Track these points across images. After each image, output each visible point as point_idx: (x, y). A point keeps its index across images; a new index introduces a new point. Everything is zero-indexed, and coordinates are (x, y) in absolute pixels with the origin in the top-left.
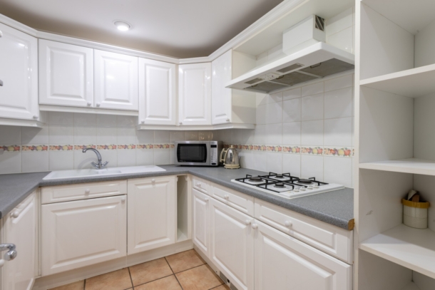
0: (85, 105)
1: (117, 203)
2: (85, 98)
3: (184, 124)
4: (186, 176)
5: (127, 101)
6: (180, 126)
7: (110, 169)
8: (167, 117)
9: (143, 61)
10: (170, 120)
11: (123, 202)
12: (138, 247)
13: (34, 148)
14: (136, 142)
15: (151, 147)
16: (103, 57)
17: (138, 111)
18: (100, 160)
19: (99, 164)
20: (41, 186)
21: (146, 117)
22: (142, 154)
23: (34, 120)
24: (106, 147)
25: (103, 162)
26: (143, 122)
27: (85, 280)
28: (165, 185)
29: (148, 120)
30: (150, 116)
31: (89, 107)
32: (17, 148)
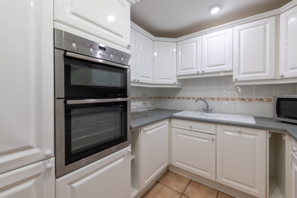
0: (196, 73)
1: (209, 139)
2: (196, 69)
3: (286, 76)
4: (284, 135)
5: (223, 65)
6: (281, 79)
7: (213, 114)
8: (263, 72)
9: (237, 28)
10: (267, 74)
11: (213, 140)
12: (224, 180)
13: (179, 98)
14: (236, 96)
15: (250, 100)
16: (207, 38)
17: (231, 71)
18: (208, 107)
19: (207, 110)
20: (171, 118)
21: (239, 74)
22: (240, 106)
23: (174, 84)
24: (213, 99)
25: (210, 108)
26: (236, 79)
27: (191, 180)
28: (253, 137)
29: (241, 77)
30: (243, 74)
31: (198, 74)
32: (173, 98)
